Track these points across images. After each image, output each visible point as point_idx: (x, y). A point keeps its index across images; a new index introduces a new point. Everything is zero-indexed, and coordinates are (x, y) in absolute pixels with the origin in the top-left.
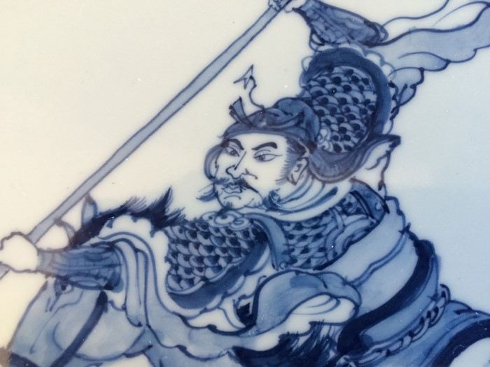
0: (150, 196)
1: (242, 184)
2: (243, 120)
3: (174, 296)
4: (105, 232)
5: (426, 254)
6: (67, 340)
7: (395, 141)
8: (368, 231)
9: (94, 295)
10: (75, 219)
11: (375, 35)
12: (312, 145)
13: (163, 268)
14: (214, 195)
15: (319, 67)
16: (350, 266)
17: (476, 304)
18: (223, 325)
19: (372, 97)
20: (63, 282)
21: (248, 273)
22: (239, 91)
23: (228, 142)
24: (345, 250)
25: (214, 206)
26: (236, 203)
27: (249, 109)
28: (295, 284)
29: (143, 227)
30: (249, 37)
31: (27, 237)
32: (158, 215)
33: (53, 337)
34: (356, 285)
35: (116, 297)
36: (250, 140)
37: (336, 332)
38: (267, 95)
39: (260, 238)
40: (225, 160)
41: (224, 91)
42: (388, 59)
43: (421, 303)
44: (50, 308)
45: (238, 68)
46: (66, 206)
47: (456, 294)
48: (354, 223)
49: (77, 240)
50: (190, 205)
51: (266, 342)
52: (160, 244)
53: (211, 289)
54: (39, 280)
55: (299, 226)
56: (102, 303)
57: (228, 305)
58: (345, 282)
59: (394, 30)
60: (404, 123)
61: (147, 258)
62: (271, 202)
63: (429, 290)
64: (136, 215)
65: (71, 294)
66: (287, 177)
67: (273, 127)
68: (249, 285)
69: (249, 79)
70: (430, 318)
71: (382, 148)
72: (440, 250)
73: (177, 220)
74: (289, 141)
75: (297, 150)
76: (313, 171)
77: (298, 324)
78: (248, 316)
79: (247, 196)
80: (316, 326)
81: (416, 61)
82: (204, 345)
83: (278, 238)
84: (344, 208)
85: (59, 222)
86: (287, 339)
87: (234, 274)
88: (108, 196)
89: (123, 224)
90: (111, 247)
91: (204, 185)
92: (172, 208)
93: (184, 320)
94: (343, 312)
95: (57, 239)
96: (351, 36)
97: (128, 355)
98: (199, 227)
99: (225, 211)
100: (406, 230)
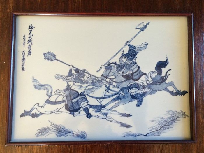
0: (114, 62)
1: (123, 61)
2: (123, 55)
3: (116, 71)
4: (110, 65)
5: (139, 67)
6: (107, 74)
7: (136, 57)
8: (134, 65)
9: (110, 70)
10: (108, 64)
11: (135, 48)
12: (129, 58)
13: (116, 68)
14: (120, 62)
15: (130, 51)
16: (132, 68)
17: (143, 72)
18: (121, 73)
19: (134, 53)
20: (107, 69)
21: (123, 69)
22: (122, 53)
23: (121, 57)
24: (132, 67)
25: (120, 63)
26: (122, 63)
27: (123, 54)
28: (127, 70)
29: (114, 65)
30: (123, 48)
31: (104, 65)
32: (115, 64)
33: (106, 74)
34: (133, 70)
35: (111, 71)
36: (123, 57)
37: (131, 74)
38: (125, 53)
39: (124, 66)
40: (121, 59)
41: (121, 53)
42: (136, 50)
43: (138, 72)
44: (106, 71)
45: (122, 50)
46: (107, 63)
47: (141, 71)
48: (133, 65)
49: (108, 66)
50: (118, 63)
51: (125, 75)
52: (115, 66)
53: (120, 70)
54: (105, 69)
55: (128, 65)
56: (110, 71)
57: (121, 72)
58: (132, 70)
59: (137, 47)
60: (137, 56)
61: (114, 67)
62: (125, 63)
63: (139, 71)
64: (113, 64)
65: (108, 70)
66: (126, 60)
67: (125, 56)
68: (123, 70)
69: (123, 52)
70: (139, 73)
71: (135, 58)
72: (140, 67)
73: (117, 64)
74: (127, 57)
75: (127, 58)
76: (129, 60)
77: (127, 73)
78: (123, 73)
79: (123, 62)
80: (129, 73)
81: (139, 50)
82: (119, 75)
83: (126, 66)
84: (132, 63)
85: (107, 64)
86: (126, 75)
87: (122, 69)
88: (111, 62)
89: (112, 64)
90: (111, 66)
91: (119, 61)
92: (116, 63)
93: (117, 73)
94: (131, 72)
95: (106, 65)
96: (133, 48)
97: (113, 76)
98: (119, 65)
99: (121, 63)
100: (137, 65)
